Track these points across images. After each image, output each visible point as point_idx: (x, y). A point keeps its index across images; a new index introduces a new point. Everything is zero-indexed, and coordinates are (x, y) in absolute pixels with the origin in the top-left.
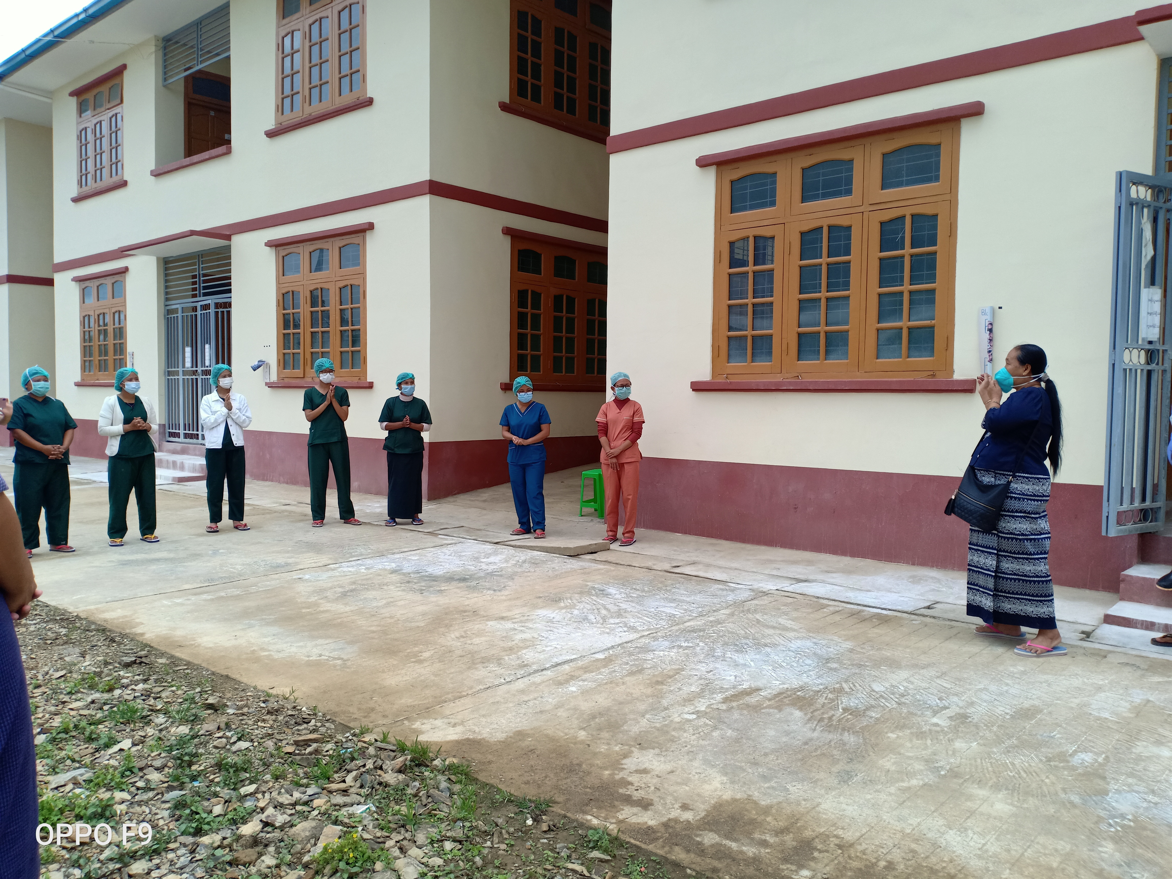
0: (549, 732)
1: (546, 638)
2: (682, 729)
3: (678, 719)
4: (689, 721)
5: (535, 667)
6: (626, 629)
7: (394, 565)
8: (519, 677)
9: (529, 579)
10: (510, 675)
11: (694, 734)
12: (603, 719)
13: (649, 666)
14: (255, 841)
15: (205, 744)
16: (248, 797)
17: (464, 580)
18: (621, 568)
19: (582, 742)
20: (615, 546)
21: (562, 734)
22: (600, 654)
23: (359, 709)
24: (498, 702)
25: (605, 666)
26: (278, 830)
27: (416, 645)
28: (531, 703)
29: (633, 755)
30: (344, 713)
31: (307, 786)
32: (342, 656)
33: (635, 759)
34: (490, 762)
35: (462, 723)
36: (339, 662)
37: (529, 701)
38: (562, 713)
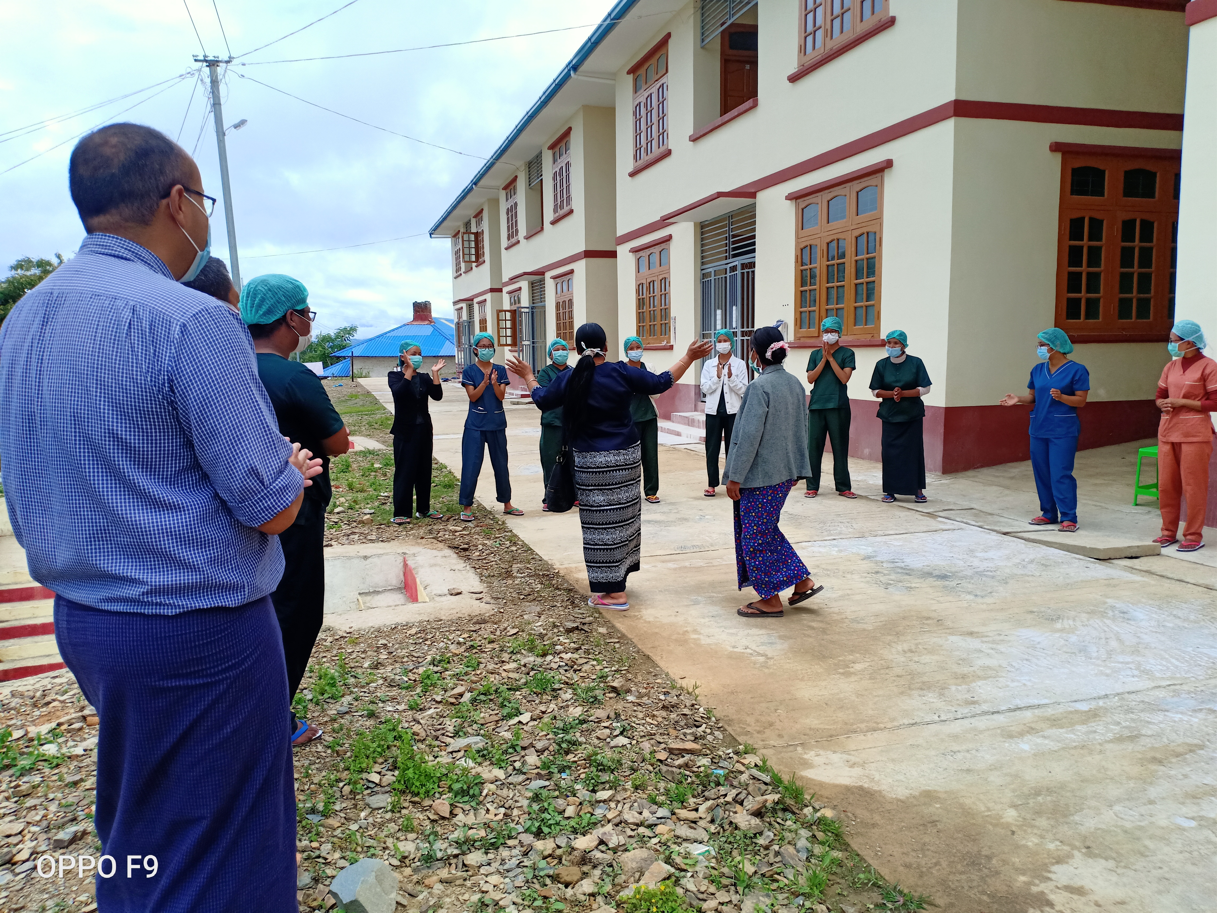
0: (968, 801)
1: (1017, 670)
2: (1165, 839)
3: (1163, 823)
4: (1182, 829)
5: (985, 707)
6: (1136, 673)
7: (870, 550)
8: (959, 717)
9: (1028, 585)
10: (949, 711)
11: (1181, 852)
12: (1049, 798)
13: (1150, 733)
14: (585, 859)
15: (590, 731)
16: (602, 804)
17: (944, 577)
18: (1166, 583)
19: (1007, 826)
20: (1171, 550)
21: (983, 809)
22: (1084, 703)
23: (757, 721)
24: (918, 746)
25: (1083, 723)
26: (611, 852)
27: (852, 652)
28: (959, 756)
29: (1071, 861)
30: (740, 721)
31: (660, 805)
32: (767, 653)
33: (1072, 869)
34: (874, 825)
35: (863, 765)
36: (762, 659)
37: (959, 751)
38: (995, 778)
